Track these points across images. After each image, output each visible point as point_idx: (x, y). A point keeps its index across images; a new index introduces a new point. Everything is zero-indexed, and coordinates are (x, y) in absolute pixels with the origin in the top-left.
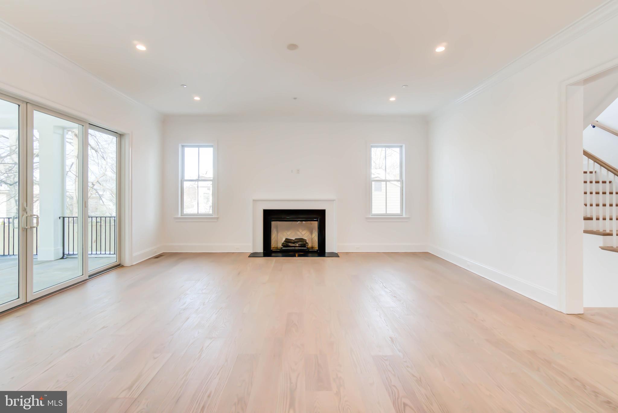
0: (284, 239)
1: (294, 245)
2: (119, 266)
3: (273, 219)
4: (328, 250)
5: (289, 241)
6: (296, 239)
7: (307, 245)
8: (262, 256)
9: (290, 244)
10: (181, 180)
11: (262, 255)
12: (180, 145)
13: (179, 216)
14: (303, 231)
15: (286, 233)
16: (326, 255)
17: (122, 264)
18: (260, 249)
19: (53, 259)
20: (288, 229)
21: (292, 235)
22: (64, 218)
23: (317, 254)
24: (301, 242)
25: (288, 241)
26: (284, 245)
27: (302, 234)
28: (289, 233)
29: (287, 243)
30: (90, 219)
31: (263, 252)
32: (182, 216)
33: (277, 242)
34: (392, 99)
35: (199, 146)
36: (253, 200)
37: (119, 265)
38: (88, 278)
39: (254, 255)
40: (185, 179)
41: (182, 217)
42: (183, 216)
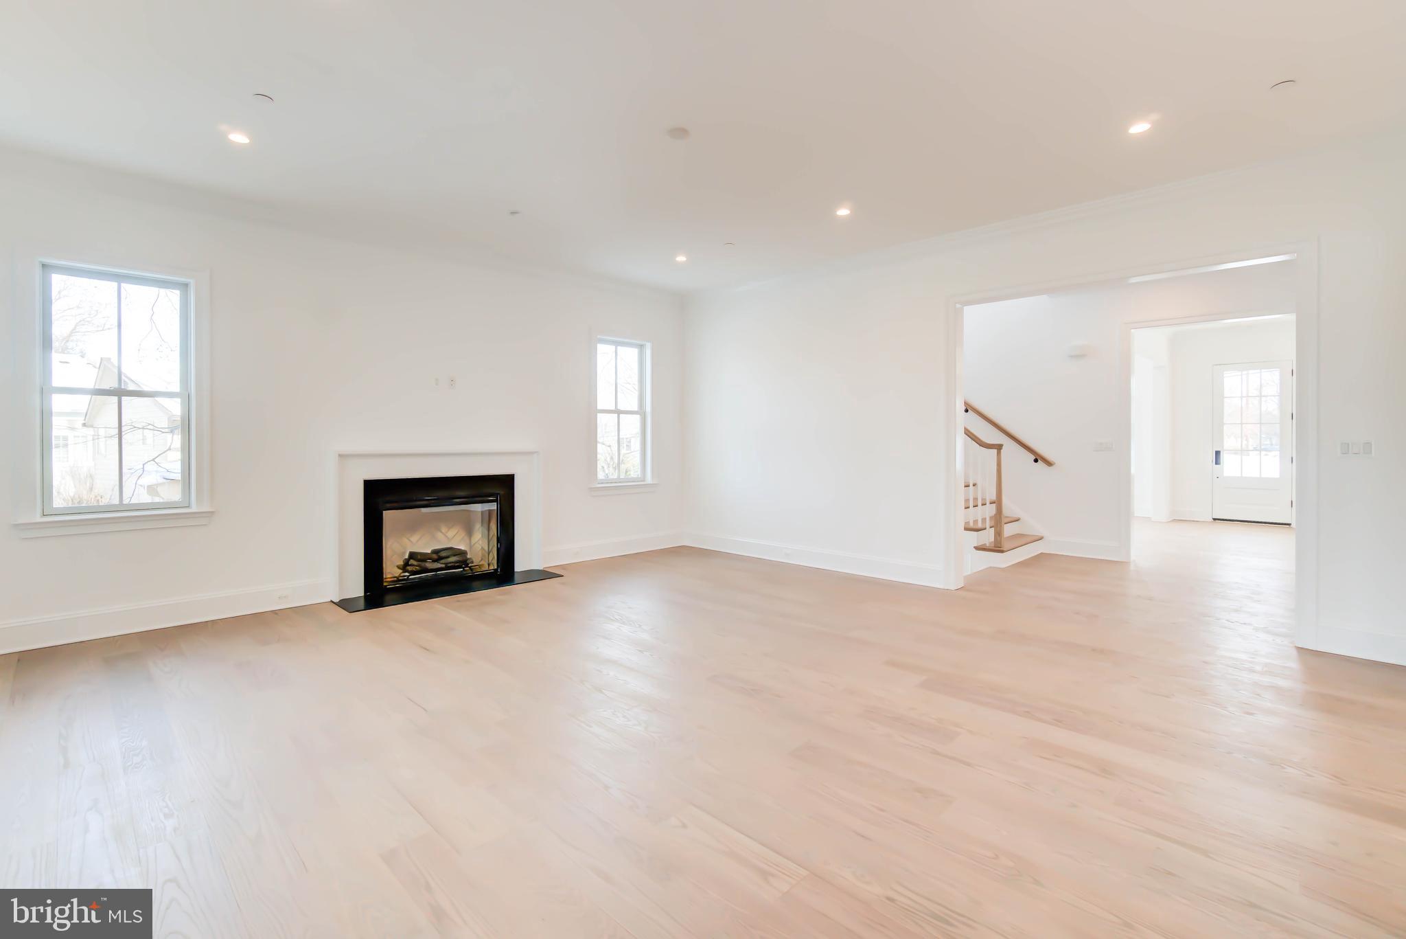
0: (405, 555)
1: (435, 566)
3: (388, 505)
4: (520, 565)
5: (420, 557)
6: (436, 551)
7: (468, 562)
8: (362, 607)
9: (430, 565)
11: (364, 605)
14: (448, 530)
15: (410, 540)
16: (517, 578)
18: (357, 589)
20: (413, 528)
21: (424, 544)
24: (455, 555)
25: (414, 557)
27: (447, 537)
31: (362, 594)
34: (681, 259)
36: (340, 455)
39: (346, 605)
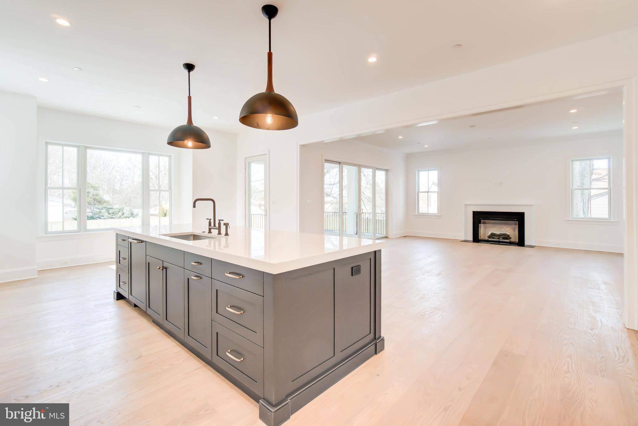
0: (490, 234)
1: (497, 237)
4: (526, 243)
5: (493, 234)
6: (500, 234)
7: (509, 238)
8: (471, 242)
9: (495, 237)
10: (418, 192)
12: (417, 171)
13: (417, 214)
14: (507, 229)
15: (493, 230)
16: (525, 246)
17: (388, 237)
21: (498, 231)
23: (516, 245)
24: (505, 236)
26: (489, 237)
27: (506, 231)
28: (495, 229)
29: (492, 236)
33: (485, 234)
35: (428, 170)
36: (465, 204)
40: (420, 191)
41: (419, 214)
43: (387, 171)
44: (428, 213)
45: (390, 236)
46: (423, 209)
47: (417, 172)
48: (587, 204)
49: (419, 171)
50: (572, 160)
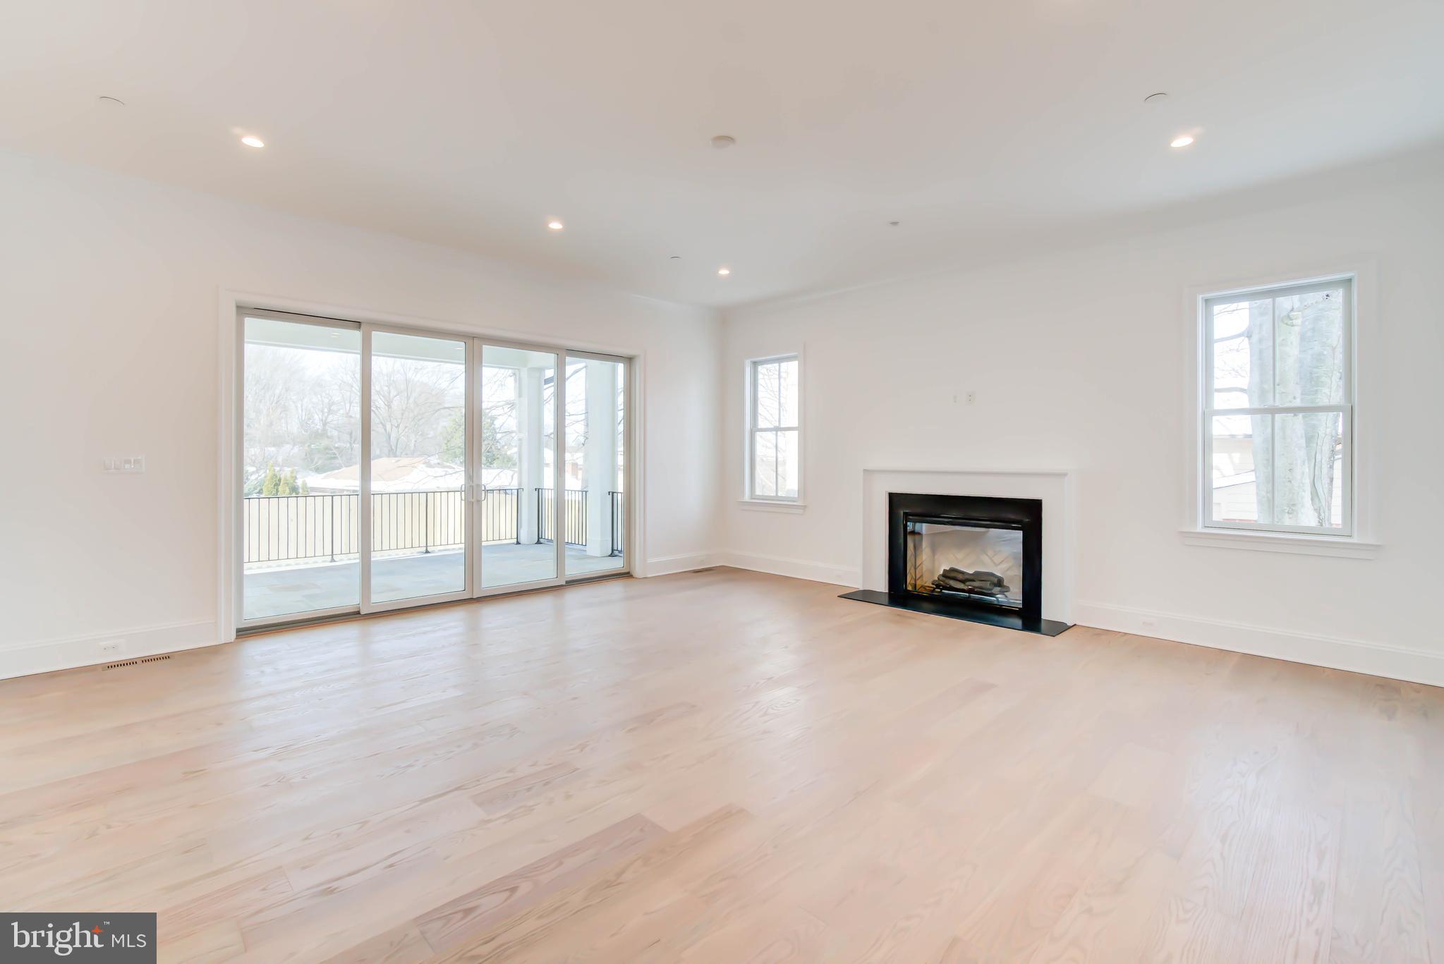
0: (942, 569)
1: (961, 586)
2: (626, 575)
4: (1047, 614)
5: (954, 575)
6: (977, 574)
8: (887, 602)
9: (953, 583)
10: (751, 430)
11: (886, 599)
12: (749, 362)
13: (747, 498)
17: (632, 573)
18: (880, 584)
19: (598, 555)
22: (613, 493)
23: (1018, 622)
25: (951, 574)
26: (939, 584)
28: (960, 555)
29: (947, 581)
30: (566, 492)
31: (887, 591)
32: (752, 499)
35: (779, 361)
36: (864, 470)
37: (628, 573)
38: (564, 583)
39: (866, 596)
40: (758, 427)
41: (753, 501)
42: (755, 499)
43: (629, 360)
44: (777, 498)
45: (638, 571)
46: (765, 485)
47: (748, 370)
48: (1325, 470)
49: (755, 364)
50: (1207, 301)
